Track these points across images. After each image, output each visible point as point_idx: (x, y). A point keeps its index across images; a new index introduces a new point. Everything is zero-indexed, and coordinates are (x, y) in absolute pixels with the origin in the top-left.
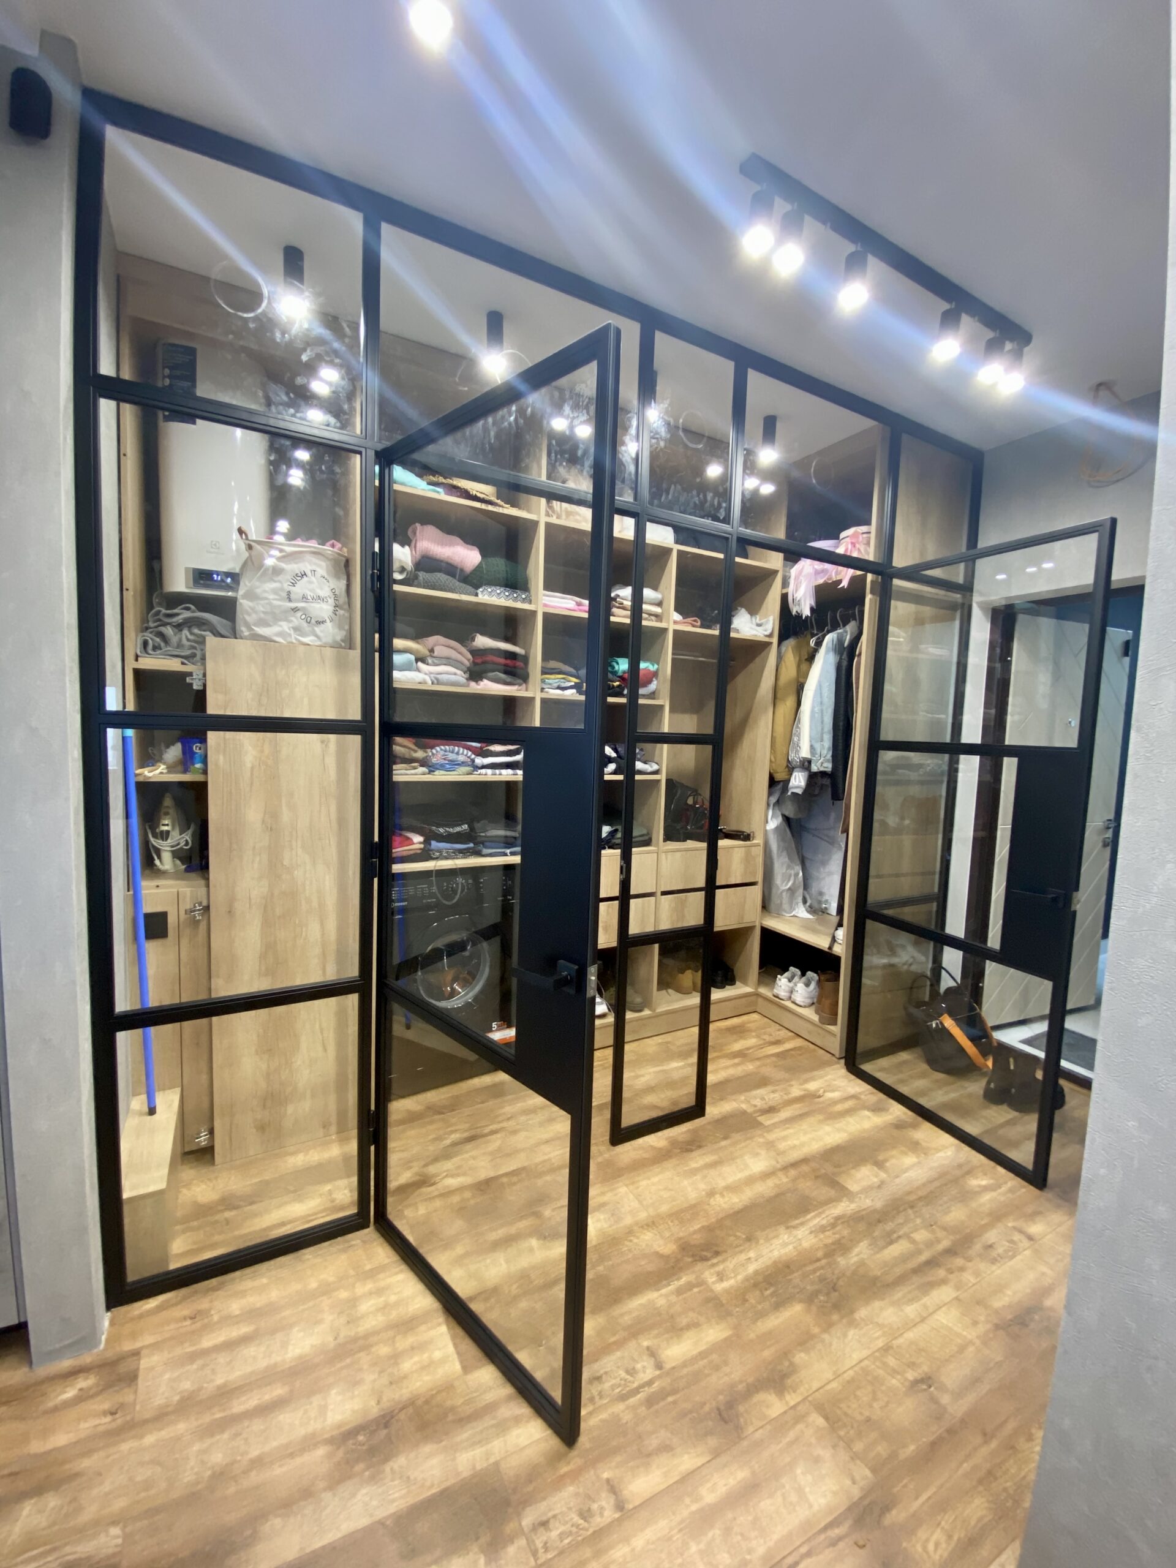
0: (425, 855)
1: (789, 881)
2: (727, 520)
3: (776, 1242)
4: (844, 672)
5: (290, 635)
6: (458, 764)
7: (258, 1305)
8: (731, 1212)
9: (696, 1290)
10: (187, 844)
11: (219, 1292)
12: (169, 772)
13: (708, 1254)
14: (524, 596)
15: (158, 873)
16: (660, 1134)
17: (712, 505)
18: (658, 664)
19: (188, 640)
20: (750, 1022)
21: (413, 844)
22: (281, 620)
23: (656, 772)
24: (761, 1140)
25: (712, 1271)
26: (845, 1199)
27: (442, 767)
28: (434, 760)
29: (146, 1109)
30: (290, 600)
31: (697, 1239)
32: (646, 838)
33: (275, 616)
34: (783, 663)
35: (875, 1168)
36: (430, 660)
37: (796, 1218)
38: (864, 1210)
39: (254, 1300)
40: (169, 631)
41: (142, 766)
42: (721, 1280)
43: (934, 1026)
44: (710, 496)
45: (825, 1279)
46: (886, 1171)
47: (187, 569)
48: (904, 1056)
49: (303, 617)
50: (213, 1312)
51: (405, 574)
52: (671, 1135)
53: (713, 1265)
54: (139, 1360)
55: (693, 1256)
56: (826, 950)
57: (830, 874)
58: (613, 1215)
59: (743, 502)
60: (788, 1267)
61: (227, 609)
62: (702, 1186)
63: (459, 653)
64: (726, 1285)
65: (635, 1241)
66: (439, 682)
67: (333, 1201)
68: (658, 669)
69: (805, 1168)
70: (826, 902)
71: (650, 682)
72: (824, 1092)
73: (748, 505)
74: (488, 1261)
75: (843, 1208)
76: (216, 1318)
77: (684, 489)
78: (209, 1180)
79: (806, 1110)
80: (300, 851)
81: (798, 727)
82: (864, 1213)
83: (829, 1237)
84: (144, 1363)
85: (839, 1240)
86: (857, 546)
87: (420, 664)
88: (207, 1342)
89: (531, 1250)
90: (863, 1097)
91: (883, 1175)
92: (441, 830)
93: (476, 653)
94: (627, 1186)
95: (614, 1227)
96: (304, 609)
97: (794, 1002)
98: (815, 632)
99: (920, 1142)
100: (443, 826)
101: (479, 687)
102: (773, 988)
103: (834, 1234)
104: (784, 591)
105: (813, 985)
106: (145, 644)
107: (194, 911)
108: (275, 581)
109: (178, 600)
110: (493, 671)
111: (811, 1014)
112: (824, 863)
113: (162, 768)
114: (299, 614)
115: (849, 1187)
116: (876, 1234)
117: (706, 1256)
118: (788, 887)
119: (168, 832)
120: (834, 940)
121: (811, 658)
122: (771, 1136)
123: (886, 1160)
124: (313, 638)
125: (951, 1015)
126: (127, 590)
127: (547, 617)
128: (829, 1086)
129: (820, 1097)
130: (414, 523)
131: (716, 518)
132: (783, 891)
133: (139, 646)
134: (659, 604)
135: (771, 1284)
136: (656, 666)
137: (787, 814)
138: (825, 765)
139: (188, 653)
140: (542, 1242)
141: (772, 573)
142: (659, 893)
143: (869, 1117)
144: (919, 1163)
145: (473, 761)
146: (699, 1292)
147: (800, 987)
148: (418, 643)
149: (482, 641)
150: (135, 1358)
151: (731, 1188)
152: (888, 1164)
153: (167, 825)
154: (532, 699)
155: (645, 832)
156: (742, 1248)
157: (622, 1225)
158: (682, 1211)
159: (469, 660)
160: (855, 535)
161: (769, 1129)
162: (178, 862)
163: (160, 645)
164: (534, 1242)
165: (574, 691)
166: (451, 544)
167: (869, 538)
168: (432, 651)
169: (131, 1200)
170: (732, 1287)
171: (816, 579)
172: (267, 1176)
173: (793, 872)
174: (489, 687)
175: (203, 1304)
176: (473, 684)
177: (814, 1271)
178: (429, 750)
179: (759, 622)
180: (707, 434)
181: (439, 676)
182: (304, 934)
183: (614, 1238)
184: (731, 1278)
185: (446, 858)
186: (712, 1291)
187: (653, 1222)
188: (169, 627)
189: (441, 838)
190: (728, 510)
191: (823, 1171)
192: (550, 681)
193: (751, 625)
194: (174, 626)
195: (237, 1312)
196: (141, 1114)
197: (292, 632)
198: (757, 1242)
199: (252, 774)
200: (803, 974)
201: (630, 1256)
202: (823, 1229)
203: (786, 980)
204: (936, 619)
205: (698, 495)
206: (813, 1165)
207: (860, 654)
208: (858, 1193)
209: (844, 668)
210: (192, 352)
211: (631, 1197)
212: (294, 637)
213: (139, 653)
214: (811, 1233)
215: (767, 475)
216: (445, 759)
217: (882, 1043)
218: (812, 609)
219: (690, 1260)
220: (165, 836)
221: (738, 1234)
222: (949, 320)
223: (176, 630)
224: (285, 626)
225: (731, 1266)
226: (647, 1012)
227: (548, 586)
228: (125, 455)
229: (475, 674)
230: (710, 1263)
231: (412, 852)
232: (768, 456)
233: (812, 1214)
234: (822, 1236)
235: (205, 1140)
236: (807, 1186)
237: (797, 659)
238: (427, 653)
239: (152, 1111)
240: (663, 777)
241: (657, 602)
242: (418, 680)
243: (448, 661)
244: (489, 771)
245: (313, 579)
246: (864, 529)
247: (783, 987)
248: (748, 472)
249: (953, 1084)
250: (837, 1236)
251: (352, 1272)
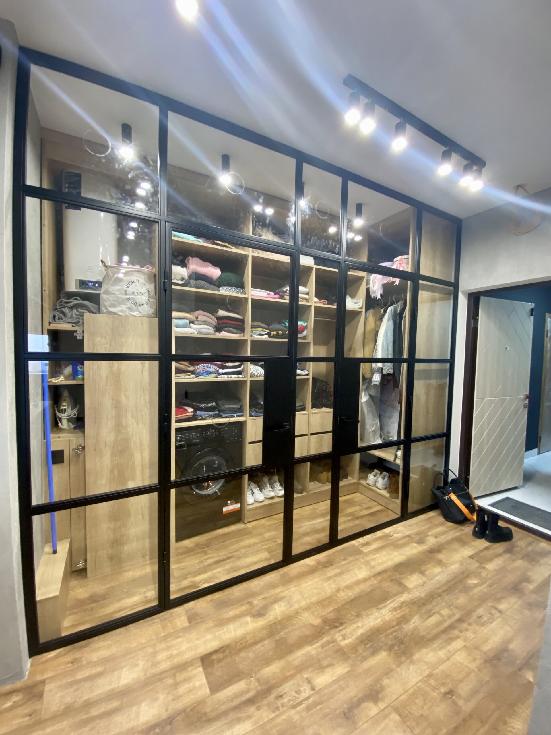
0: (194, 418)
1: (373, 427)
2: (339, 253)
3: (372, 617)
4: (397, 326)
5: (126, 311)
6: (211, 373)
7: (106, 656)
8: (349, 600)
9: (331, 645)
10: (75, 415)
11: (86, 649)
12: (65, 380)
13: (337, 624)
14: (242, 291)
15: (61, 430)
16: (311, 558)
17: (332, 246)
18: (307, 323)
19: (76, 314)
20: (356, 497)
21: (188, 412)
22: (122, 304)
23: (307, 375)
24: (363, 560)
25: (339, 634)
26: (406, 592)
27: (202, 374)
28: (198, 371)
29: (51, 551)
30: (126, 294)
31: (332, 616)
32: (303, 407)
33: (119, 302)
34: (368, 321)
35: (420, 575)
36: (196, 323)
37: (382, 604)
38: (416, 598)
39: (105, 653)
40: (66, 310)
41: (52, 377)
42: (344, 639)
43: (446, 499)
44: (331, 242)
45: (398, 637)
46: (426, 577)
47: (76, 280)
48: (431, 514)
49: (133, 302)
50: (83, 659)
51: (184, 281)
52: (317, 558)
53: (340, 631)
54: (45, 685)
55: (330, 626)
56: (393, 461)
57: (393, 423)
58: (288, 603)
59: (347, 244)
60: (378, 631)
61: (95, 299)
62: (333, 586)
63: (211, 319)
64: (347, 642)
65: (300, 617)
66: (200, 333)
67: (146, 597)
68: (307, 325)
69: (385, 575)
70: (391, 437)
71: (303, 331)
72: (393, 534)
73: (349, 246)
74: (225, 630)
75: (405, 597)
76: (84, 663)
77: (318, 239)
78: (84, 586)
79: (385, 543)
80: (130, 418)
81: (376, 352)
82: (416, 600)
83: (399, 614)
84: (47, 687)
85: (404, 615)
86: (402, 265)
87: (191, 324)
88: (80, 676)
89: (247, 623)
90: (412, 536)
91: (424, 579)
92: (202, 405)
93: (219, 318)
94: (295, 587)
95: (289, 610)
96: (133, 299)
97: (377, 488)
98: (383, 306)
99: (443, 560)
100: (202, 403)
101: (220, 335)
102: (367, 480)
103: (401, 612)
104: (368, 287)
105: (386, 479)
106: (54, 317)
107: (77, 449)
108: (119, 285)
109: (71, 295)
110: (227, 327)
111: (385, 493)
112: (390, 417)
113: (62, 378)
114: (130, 301)
115: (408, 586)
116: (423, 611)
117: (336, 626)
118: (373, 429)
119: (65, 409)
120: (396, 457)
121: (381, 319)
122: (368, 559)
123: (425, 571)
124: (137, 313)
125: (454, 493)
126: (45, 290)
127: (253, 300)
128: (395, 530)
129: (391, 536)
130: (188, 256)
131: (334, 253)
132: (370, 432)
133: (51, 318)
134: (307, 294)
135: (370, 641)
136: (306, 324)
137: (371, 394)
138: (390, 370)
139: (76, 321)
140: (252, 618)
141: (362, 278)
142: (309, 434)
143: (416, 547)
144: (443, 571)
145: (218, 371)
146: (333, 646)
147: (380, 480)
148: (190, 314)
149: (222, 313)
150: (43, 684)
151: (348, 587)
152: (426, 573)
153: (65, 406)
154: (247, 340)
155: (302, 404)
156: (355, 621)
157: (293, 609)
158: (324, 600)
159: (215, 322)
160: (401, 260)
161: (367, 554)
162: (71, 424)
163: (62, 317)
164: (248, 619)
165: (267, 336)
166: (207, 266)
167: (408, 261)
168: (197, 318)
169: (40, 601)
170: (350, 643)
171: (383, 281)
172: (113, 584)
173: (375, 423)
174: (224, 335)
175: (78, 655)
176: (217, 334)
177: (392, 633)
178: (196, 366)
179: (356, 302)
180: (329, 212)
181: (201, 330)
182: (133, 460)
183: (289, 616)
184: (350, 638)
185: (205, 419)
186: (339, 645)
187: (309, 607)
188: (66, 308)
189: (202, 409)
190: (340, 248)
191: (394, 577)
192: (255, 332)
193: (351, 303)
194: (69, 308)
195: (95, 660)
196: (49, 553)
197: (127, 310)
198: (362, 617)
199: (107, 380)
200: (381, 473)
201: (297, 626)
202: (395, 609)
203: (373, 476)
204: (441, 299)
205: (325, 241)
206: (389, 573)
207: (405, 317)
208: (414, 588)
209: (397, 323)
210: (79, 176)
211: (298, 593)
212: (128, 312)
213: (51, 321)
214: (389, 611)
215: (358, 232)
216: (204, 370)
217: (421, 507)
218: (381, 295)
219: (328, 628)
220: (64, 411)
221: (353, 613)
222: (446, 155)
223: (70, 310)
224: (124, 307)
225: (349, 631)
226: (304, 494)
227: (253, 287)
228: (44, 225)
229: (218, 329)
230: (338, 630)
231: (188, 417)
232: (359, 222)
233: (389, 601)
234: (395, 613)
235: (82, 565)
236: (386, 585)
237: (375, 319)
238: (195, 319)
239: (55, 552)
240: (310, 377)
241: (306, 292)
242: (190, 332)
243: (206, 323)
244: (226, 376)
245: (138, 284)
246: (405, 256)
247: (371, 480)
248: (349, 230)
249: (457, 528)
250: (403, 613)
251: (154, 637)
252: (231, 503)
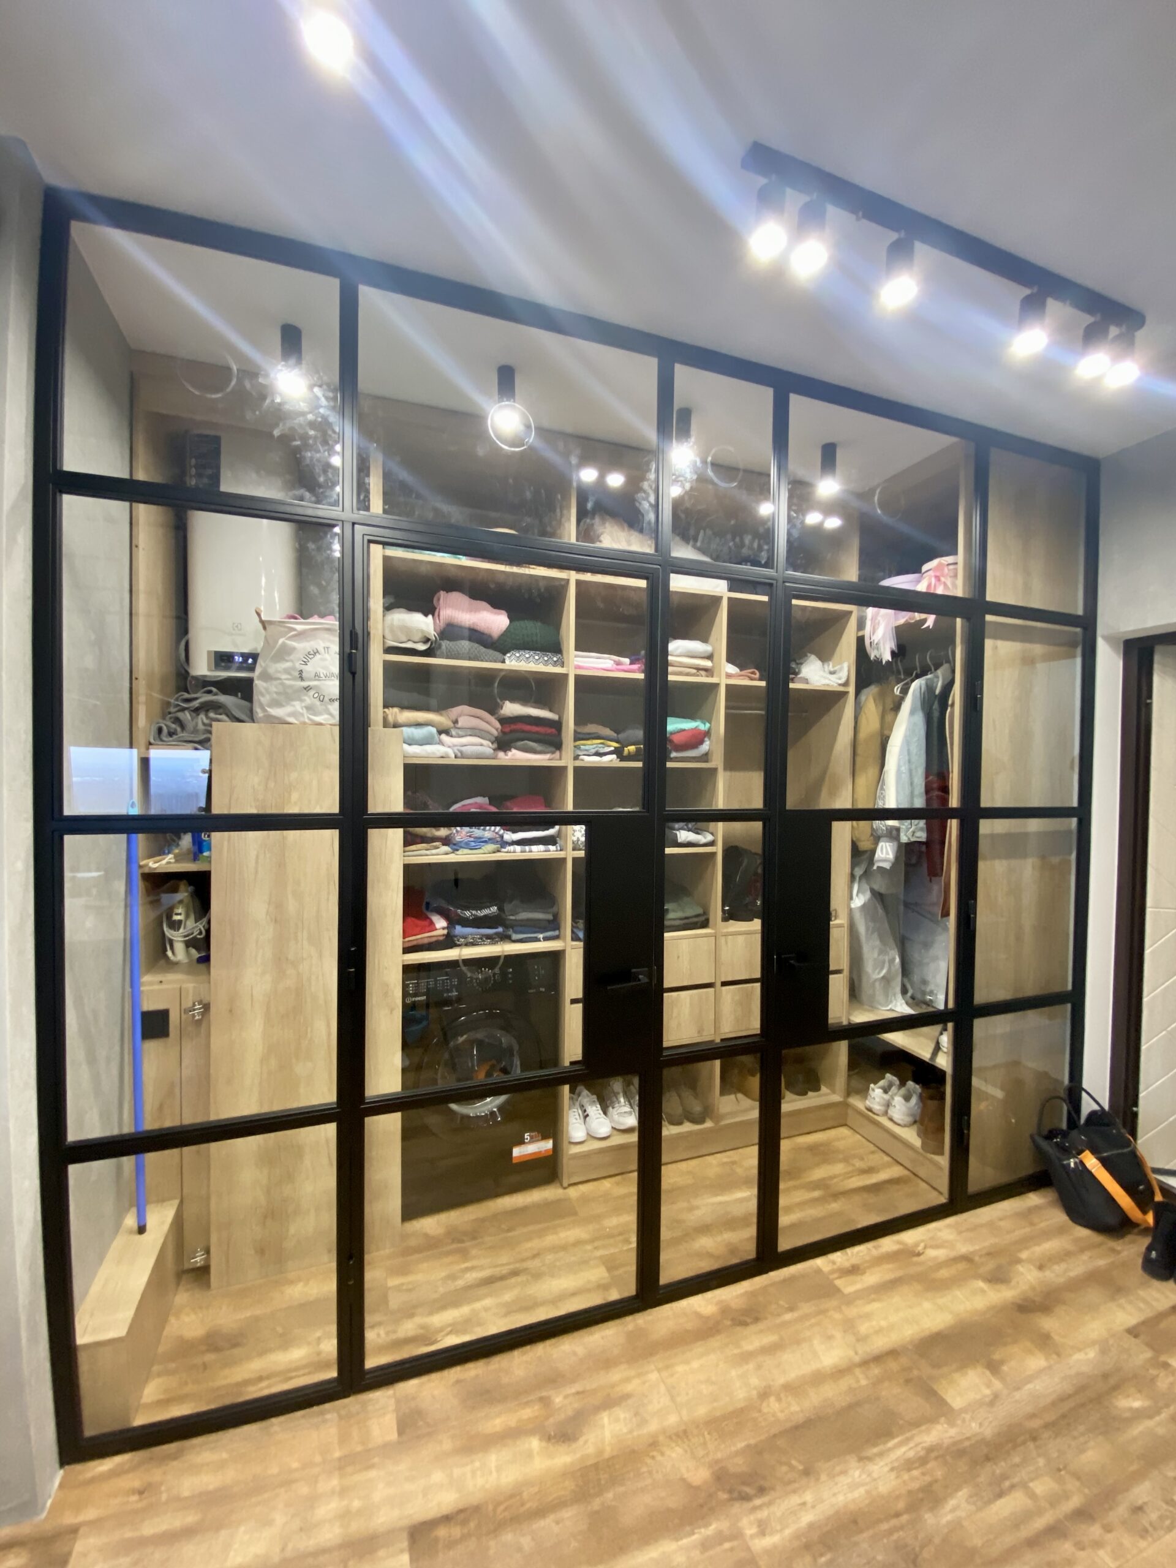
0: (448, 942)
1: (882, 969)
2: (769, 564)
3: (844, 1480)
4: (935, 724)
5: (302, 715)
6: (485, 842)
7: (211, 1487)
8: (788, 1425)
9: (727, 1545)
10: (200, 933)
11: (175, 1463)
12: (177, 861)
13: (748, 1490)
14: (555, 659)
15: (172, 966)
16: (709, 1295)
17: (751, 548)
18: (710, 723)
19: (204, 724)
20: (838, 1139)
21: (436, 929)
22: (293, 700)
23: (712, 844)
24: (837, 1316)
25: (752, 1517)
26: (943, 1419)
27: (467, 846)
28: (458, 838)
29: (135, 1227)
30: (302, 679)
31: (739, 1465)
32: (702, 919)
33: (287, 696)
34: (862, 713)
35: (988, 1373)
36: (454, 732)
37: (875, 1445)
38: (968, 1439)
39: (208, 1481)
40: (186, 716)
41: (151, 856)
42: (762, 1533)
43: (1072, 1165)
44: (747, 539)
45: (906, 1546)
46: (1003, 1380)
47: (209, 652)
48: (1033, 1199)
49: (316, 695)
50: (163, 1488)
51: (429, 643)
52: (724, 1297)
53: (755, 1509)
54: (75, 1540)
55: (730, 1491)
56: (927, 1060)
57: (936, 959)
58: (636, 1414)
59: (789, 542)
60: (855, 1522)
61: (244, 689)
62: (754, 1381)
63: (487, 722)
64: (768, 1541)
65: (659, 1458)
66: (463, 756)
67: (319, 1354)
68: (710, 729)
69: (893, 1365)
70: (931, 993)
71: (702, 742)
72: (925, 1247)
73: (796, 544)
74: (477, 1464)
75: (938, 1434)
76: (164, 1497)
77: (715, 534)
78: (201, 1308)
79: (899, 1273)
80: (305, 943)
81: (882, 789)
82: (967, 1444)
83: (916, 1479)
84: (79, 1547)
85: (930, 1484)
86: (943, 579)
87: (444, 737)
88: (149, 1529)
89: (530, 1455)
90: (977, 1258)
91: (997, 1384)
92: (468, 914)
93: (505, 721)
94: (659, 1370)
95: (635, 1434)
96: (316, 687)
97: (891, 1119)
98: (902, 677)
99: (1052, 1335)
100: (467, 908)
101: (507, 757)
102: (866, 1098)
103: (923, 1474)
104: (860, 634)
105: (914, 1100)
106: (160, 730)
107: (194, 1010)
108: (287, 661)
109: (205, 684)
110: (523, 740)
111: (911, 1136)
112: (927, 945)
113: (170, 858)
114: (311, 693)
115: (949, 1400)
116: (982, 1479)
117: (747, 1494)
118: (882, 975)
119: (180, 922)
120: (937, 1048)
121: (897, 708)
122: (852, 1312)
123: (1002, 1362)
124: (326, 716)
125: (1094, 1152)
126: (137, 679)
127: (579, 679)
128: (932, 1238)
129: (919, 1254)
130: (439, 591)
131: (756, 563)
132: (876, 980)
133: (152, 733)
134: (710, 657)
135: (829, 1548)
136: (708, 725)
137: (876, 887)
138: (919, 834)
139: (202, 737)
140: (544, 1444)
141: (850, 613)
142: (718, 984)
143: (983, 1291)
144: (1050, 1367)
145: (502, 837)
146: (732, 1549)
147: (898, 1100)
148: (441, 715)
149: (511, 708)
150: (72, 1536)
151: (793, 1389)
152: (1005, 1368)
153: (180, 914)
154: (565, 768)
155: (700, 911)
156: (796, 1485)
157: (645, 1431)
158: (725, 1417)
159: (497, 730)
160: (939, 567)
161: (849, 1300)
162: (193, 951)
163: (176, 730)
164: (535, 1443)
165: (614, 756)
166: (477, 610)
167: (956, 569)
168: (456, 722)
169: (87, 1346)
170: (775, 1547)
171: (896, 619)
172: (258, 1311)
173: (887, 958)
174: (516, 757)
175: (156, 1475)
176: (501, 754)
177: (890, 1532)
178: (453, 828)
179: (832, 670)
180: (741, 466)
181: (464, 749)
182: (309, 1035)
183: (633, 1452)
184: (777, 1531)
185: (473, 944)
186: (749, 1549)
187: (685, 1432)
188: (187, 712)
189: (465, 923)
190: (771, 552)
191: (916, 1372)
192: (587, 747)
193: (822, 673)
194: (192, 711)
195: (186, 1494)
196: (131, 1232)
197: (305, 711)
198: (818, 1479)
199: (257, 862)
200: (903, 1083)
201: (649, 1481)
202: (908, 1465)
203: (880, 1091)
204: (1048, 658)
205: (733, 539)
206: (904, 1361)
207: (953, 705)
208: (964, 1410)
209: (935, 720)
210: (217, 440)
211: (663, 1389)
212: (307, 717)
213: (152, 741)
214: (892, 1469)
215: (829, 509)
216: (470, 836)
217: (1004, 1178)
218: (893, 653)
219: (725, 1496)
220: (175, 925)
221: (794, 1462)
222: (1033, 306)
223: (194, 714)
224: (298, 706)
225: (779, 1514)
226: (709, 1124)
227: (579, 647)
228: (137, 546)
229: (503, 744)
230: (750, 1505)
231: (434, 939)
232: (828, 487)
233: (896, 1441)
234: (906, 1477)
235: (201, 1260)
236: (894, 1394)
237: (881, 708)
238: (452, 725)
239: (142, 1230)
240: (719, 849)
241: (706, 655)
242: (439, 754)
243: (475, 732)
244: (518, 848)
245: (327, 656)
246: (950, 559)
247: (877, 1100)
248: (794, 508)
249: (1100, 1245)
250: (928, 1479)
251: (318, 1459)
252: (532, 1137)
